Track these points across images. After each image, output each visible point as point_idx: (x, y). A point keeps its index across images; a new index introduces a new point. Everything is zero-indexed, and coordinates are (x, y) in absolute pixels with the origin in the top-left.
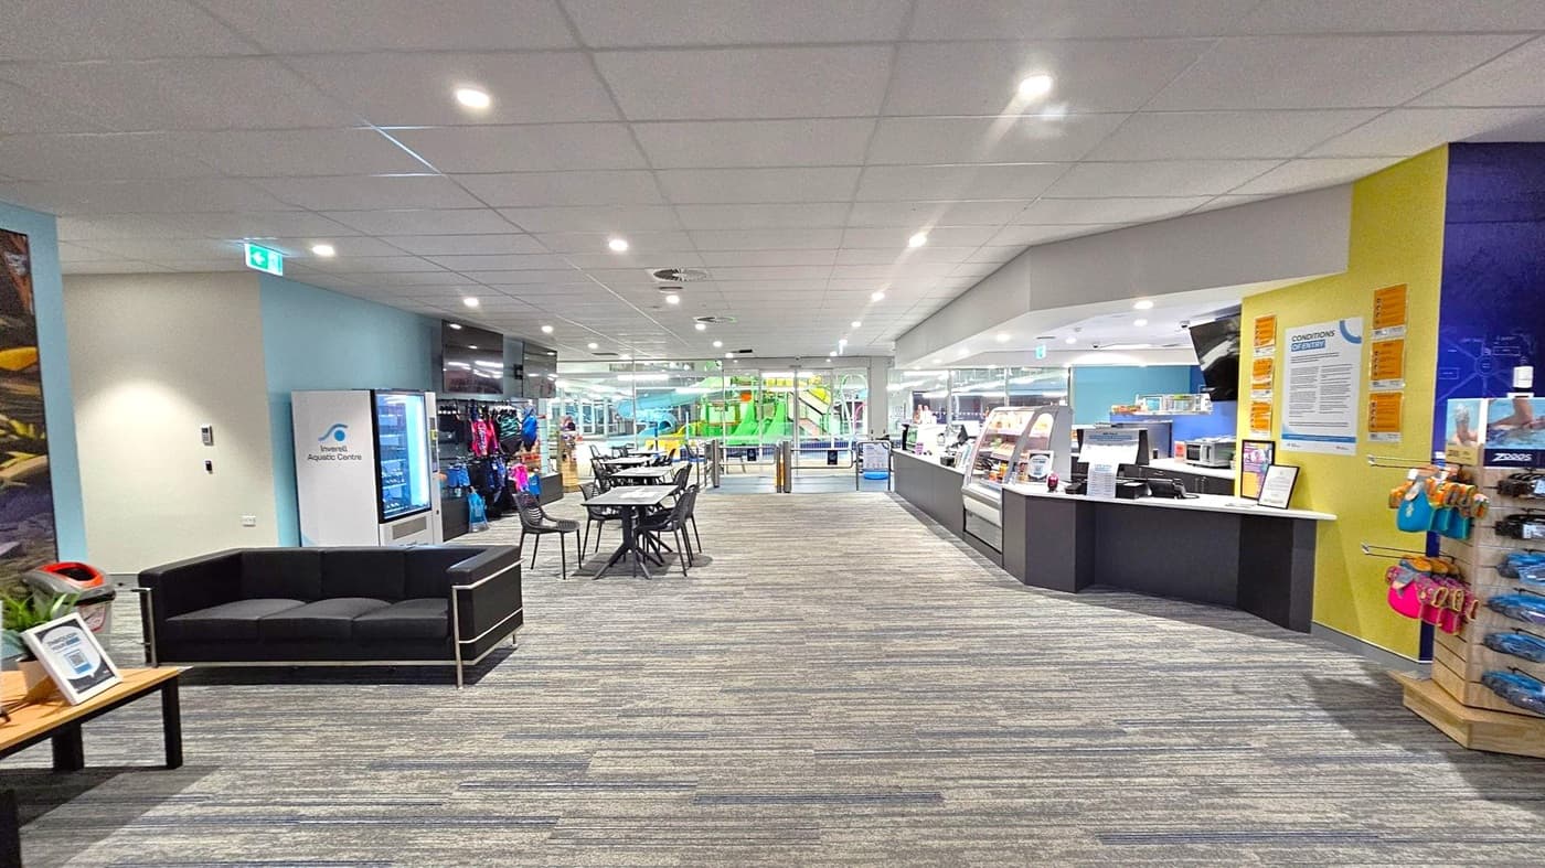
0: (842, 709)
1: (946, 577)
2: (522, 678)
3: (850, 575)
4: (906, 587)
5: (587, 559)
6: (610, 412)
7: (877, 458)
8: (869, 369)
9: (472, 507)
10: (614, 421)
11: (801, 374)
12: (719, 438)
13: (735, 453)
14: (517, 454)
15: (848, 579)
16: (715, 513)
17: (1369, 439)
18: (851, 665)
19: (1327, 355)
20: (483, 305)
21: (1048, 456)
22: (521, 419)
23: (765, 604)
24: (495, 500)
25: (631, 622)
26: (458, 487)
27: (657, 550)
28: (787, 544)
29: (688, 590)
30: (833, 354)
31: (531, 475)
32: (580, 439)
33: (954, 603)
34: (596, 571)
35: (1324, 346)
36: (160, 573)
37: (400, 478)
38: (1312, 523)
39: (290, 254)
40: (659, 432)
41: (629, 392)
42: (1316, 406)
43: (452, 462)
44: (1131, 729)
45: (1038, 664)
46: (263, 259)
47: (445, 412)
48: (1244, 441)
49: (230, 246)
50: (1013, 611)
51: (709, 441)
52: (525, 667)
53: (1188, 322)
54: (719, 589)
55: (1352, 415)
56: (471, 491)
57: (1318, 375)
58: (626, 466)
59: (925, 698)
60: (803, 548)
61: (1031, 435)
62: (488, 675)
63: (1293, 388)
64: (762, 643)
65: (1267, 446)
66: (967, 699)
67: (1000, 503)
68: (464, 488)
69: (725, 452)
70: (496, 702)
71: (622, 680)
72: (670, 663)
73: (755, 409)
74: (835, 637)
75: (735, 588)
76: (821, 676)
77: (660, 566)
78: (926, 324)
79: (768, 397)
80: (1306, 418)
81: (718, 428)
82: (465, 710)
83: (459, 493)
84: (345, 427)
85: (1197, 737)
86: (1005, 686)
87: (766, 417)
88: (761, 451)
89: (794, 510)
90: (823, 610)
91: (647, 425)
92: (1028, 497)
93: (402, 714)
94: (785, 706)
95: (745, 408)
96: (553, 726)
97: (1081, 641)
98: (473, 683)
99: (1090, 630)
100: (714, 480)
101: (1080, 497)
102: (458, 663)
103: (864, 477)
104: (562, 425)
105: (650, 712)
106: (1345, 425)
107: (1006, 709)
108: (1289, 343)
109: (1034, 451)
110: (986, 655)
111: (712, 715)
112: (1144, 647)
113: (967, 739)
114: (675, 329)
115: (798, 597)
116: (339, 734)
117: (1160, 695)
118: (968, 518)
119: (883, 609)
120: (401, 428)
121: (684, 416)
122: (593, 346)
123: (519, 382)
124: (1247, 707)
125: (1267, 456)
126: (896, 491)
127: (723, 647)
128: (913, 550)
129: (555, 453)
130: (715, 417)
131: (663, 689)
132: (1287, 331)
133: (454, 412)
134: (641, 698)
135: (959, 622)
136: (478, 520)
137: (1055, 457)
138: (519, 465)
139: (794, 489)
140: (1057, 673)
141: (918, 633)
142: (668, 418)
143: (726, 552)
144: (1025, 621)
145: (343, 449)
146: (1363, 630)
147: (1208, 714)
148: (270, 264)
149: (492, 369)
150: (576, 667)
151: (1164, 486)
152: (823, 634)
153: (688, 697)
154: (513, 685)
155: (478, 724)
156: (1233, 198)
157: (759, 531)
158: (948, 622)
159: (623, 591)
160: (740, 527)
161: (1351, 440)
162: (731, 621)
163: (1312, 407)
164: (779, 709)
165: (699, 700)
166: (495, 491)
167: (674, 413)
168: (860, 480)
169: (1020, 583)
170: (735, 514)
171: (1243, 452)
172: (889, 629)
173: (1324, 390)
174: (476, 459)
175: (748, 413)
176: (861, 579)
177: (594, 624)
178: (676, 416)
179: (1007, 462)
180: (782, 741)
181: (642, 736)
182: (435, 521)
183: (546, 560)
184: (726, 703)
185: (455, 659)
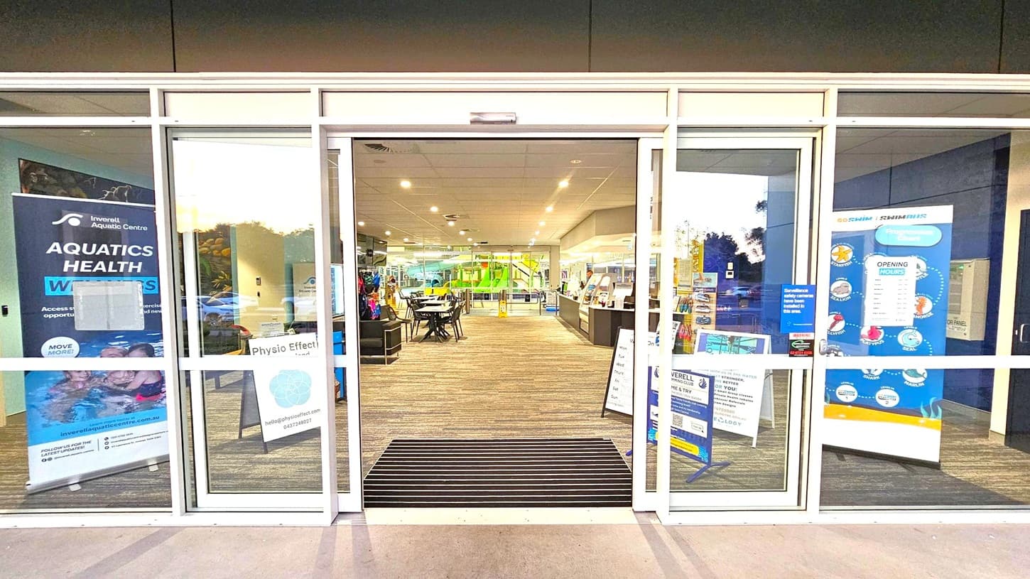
6: (402, 273)
7: (551, 299)
8: (550, 252)
10: (404, 278)
11: (514, 254)
12: (469, 288)
13: (478, 297)
16: (466, 323)
22: (374, 277)
23: (489, 349)
29: (458, 346)
30: (530, 244)
34: (419, 340)
40: (432, 285)
41: (415, 262)
51: (464, 289)
61: (601, 285)
62: (393, 363)
67: (588, 314)
69: (473, 296)
73: (490, 273)
75: (476, 345)
77: (446, 339)
79: (498, 266)
81: (468, 283)
84: (315, 279)
87: (496, 278)
88: (492, 295)
89: (506, 323)
91: (424, 281)
92: (597, 310)
100: (467, 311)
101: (612, 309)
103: (544, 310)
104: (388, 280)
109: (600, 292)
118: (582, 323)
121: (447, 276)
122: (406, 240)
123: (372, 258)
126: (559, 315)
130: (466, 277)
139: (509, 314)
142: (437, 277)
145: (314, 288)
167: (441, 275)
168: (542, 311)
169: (591, 344)
175: (485, 276)
185: (385, 356)
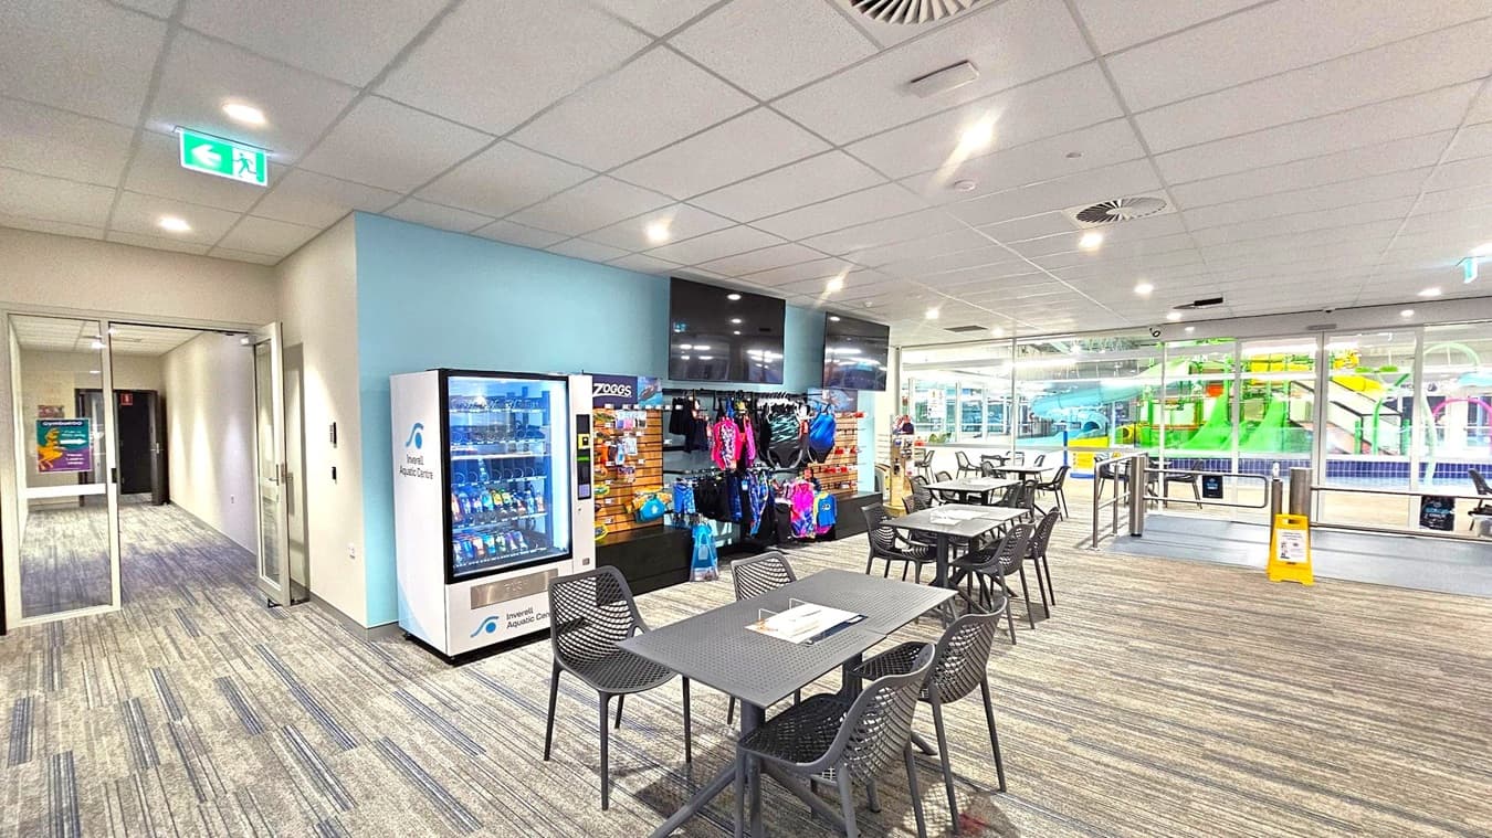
9: (697, 545)
22: (805, 418)
24: (754, 531)
26: (683, 513)
40: (1074, 436)
46: (217, 156)
56: (697, 521)
79: (1253, 389)
84: (422, 427)
87: (1247, 418)
91: (1068, 426)
95: (1211, 405)
100: (1131, 522)
104: (895, 426)
133: (690, 407)
136: (706, 563)
145: (421, 461)
148: (237, 166)
174: (713, 473)
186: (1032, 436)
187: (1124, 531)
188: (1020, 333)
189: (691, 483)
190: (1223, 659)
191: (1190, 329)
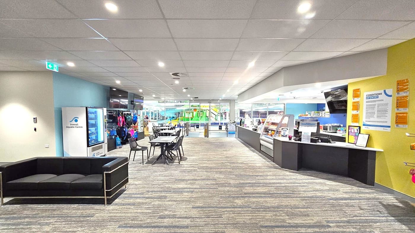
0: (233, 215)
1: (257, 165)
2: (126, 202)
3: (229, 164)
4: (246, 168)
5: (150, 158)
6: (158, 114)
7: (232, 128)
8: (230, 103)
9: (117, 141)
10: (159, 116)
11: (212, 104)
12: (188, 122)
13: (193, 126)
14: (131, 126)
15: (228, 165)
16: (187, 143)
17: (396, 126)
18: (234, 197)
19: (379, 101)
20: (121, 83)
21: (287, 129)
22: (132, 116)
23: (204, 174)
24: (124, 139)
25: (163, 180)
26: (113, 135)
27: (171, 155)
28: (209, 153)
29: (180, 169)
30: (220, 99)
31: (135, 132)
32: (150, 121)
33: (262, 174)
34: (153, 162)
35: (378, 98)
36: (6, 167)
37: (95, 133)
38: (375, 152)
39: (61, 65)
40: (172, 119)
41: (163, 109)
42: (375, 116)
43: (112, 128)
44: (331, 225)
45: (293, 197)
46: (52, 67)
47: (110, 114)
48: (349, 126)
49: (42, 62)
50: (280, 177)
51: (186, 122)
52: (128, 197)
53: (323, 91)
54: (190, 168)
55: (389, 119)
56: (117, 137)
57: (376, 106)
58: (162, 130)
59: (260, 211)
60: (214, 155)
61: (282, 123)
62: (116, 200)
63: (367, 110)
64: (204, 188)
65: (357, 128)
66: (274, 211)
67: (273, 143)
68: (115, 136)
69: (190, 125)
70: (117, 211)
71: (160, 203)
72: (176, 196)
73: (198, 114)
74: (227, 186)
75: (194, 168)
76: (225, 201)
77: (172, 160)
78: (248, 91)
79: (201, 110)
80: (372, 119)
81: (188, 119)
82: (106, 215)
83: (114, 137)
84: (78, 118)
85: (355, 228)
86: (285, 206)
87: (200, 116)
88: (200, 125)
89: (210, 143)
90: (222, 176)
91: (168, 117)
92: (283, 142)
93: (84, 217)
94: (214, 214)
95: (195, 113)
96: (135, 222)
97: (304, 189)
98: (110, 204)
99: (306, 184)
100: (187, 133)
101: (299, 142)
102: (105, 197)
103: (229, 133)
104: (144, 118)
105: (169, 217)
106: (386, 122)
107: (288, 216)
108: (365, 97)
109: (283, 128)
110: (276, 194)
111: (190, 218)
112: (325, 191)
113: (278, 229)
114: (177, 91)
115: (214, 171)
116: (60, 226)
117: (336, 210)
118: (261, 146)
119: (240, 176)
120: (96, 118)
121: (178, 115)
122: (154, 96)
123: (133, 105)
124: (366, 215)
125: (357, 131)
126: (238, 137)
127: (192, 190)
128: (246, 156)
129: (142, 125)
130: (187, 116)
131: (173, 207)
132: (365, 93)
133: (113, 114)
134: (166, 210)
135: (265, 181)
136: (119, 145)
137: (289, 129)
138: (132, 129)
139: (210, 136)
140: (300, 201)
141: (252, 185)
142: (174, 116)
143: (191, 156)
144: (285, 181)
145: (77, 125)
146: (394, 187)
147: (355, 218)
148: (54, 68)
149: (125, 101)
150: (144, 197)
151: (325, 139)
152: (223, 185)
153: (182, 210)
154: (123, 205)
155: (110, 221)
156: (352, 52)
157: (201, 149)
158: (261, 181)
159: (160, 168)
160: (195, 148)
161: (389, 127)
162: (194, 180)
163: (373, 116)
164: (212, 215)
165: (185, 211)
166: (124, 136)
167: (176, 114)
168: (228, 134)
169: (280, 167)
170: (193, 144)
171: (349, 129)
172: (243, 184)
173: (378, 111)
174: (119, 127)
175: (196, 115)
176: (232, 165)
177: (151, 181)
178: (176, 115)
179: (274, 131)
180: (214, 230)
181: (166, 227)
182: (105, 146)
183: (138, 158)
184: (194, 213)
185: (104, 196)
186: (161, 120)
187: (186, 135)
188: (166, 99)
189: (115, 129)
190: (201, 145)
191: (193, 101)
